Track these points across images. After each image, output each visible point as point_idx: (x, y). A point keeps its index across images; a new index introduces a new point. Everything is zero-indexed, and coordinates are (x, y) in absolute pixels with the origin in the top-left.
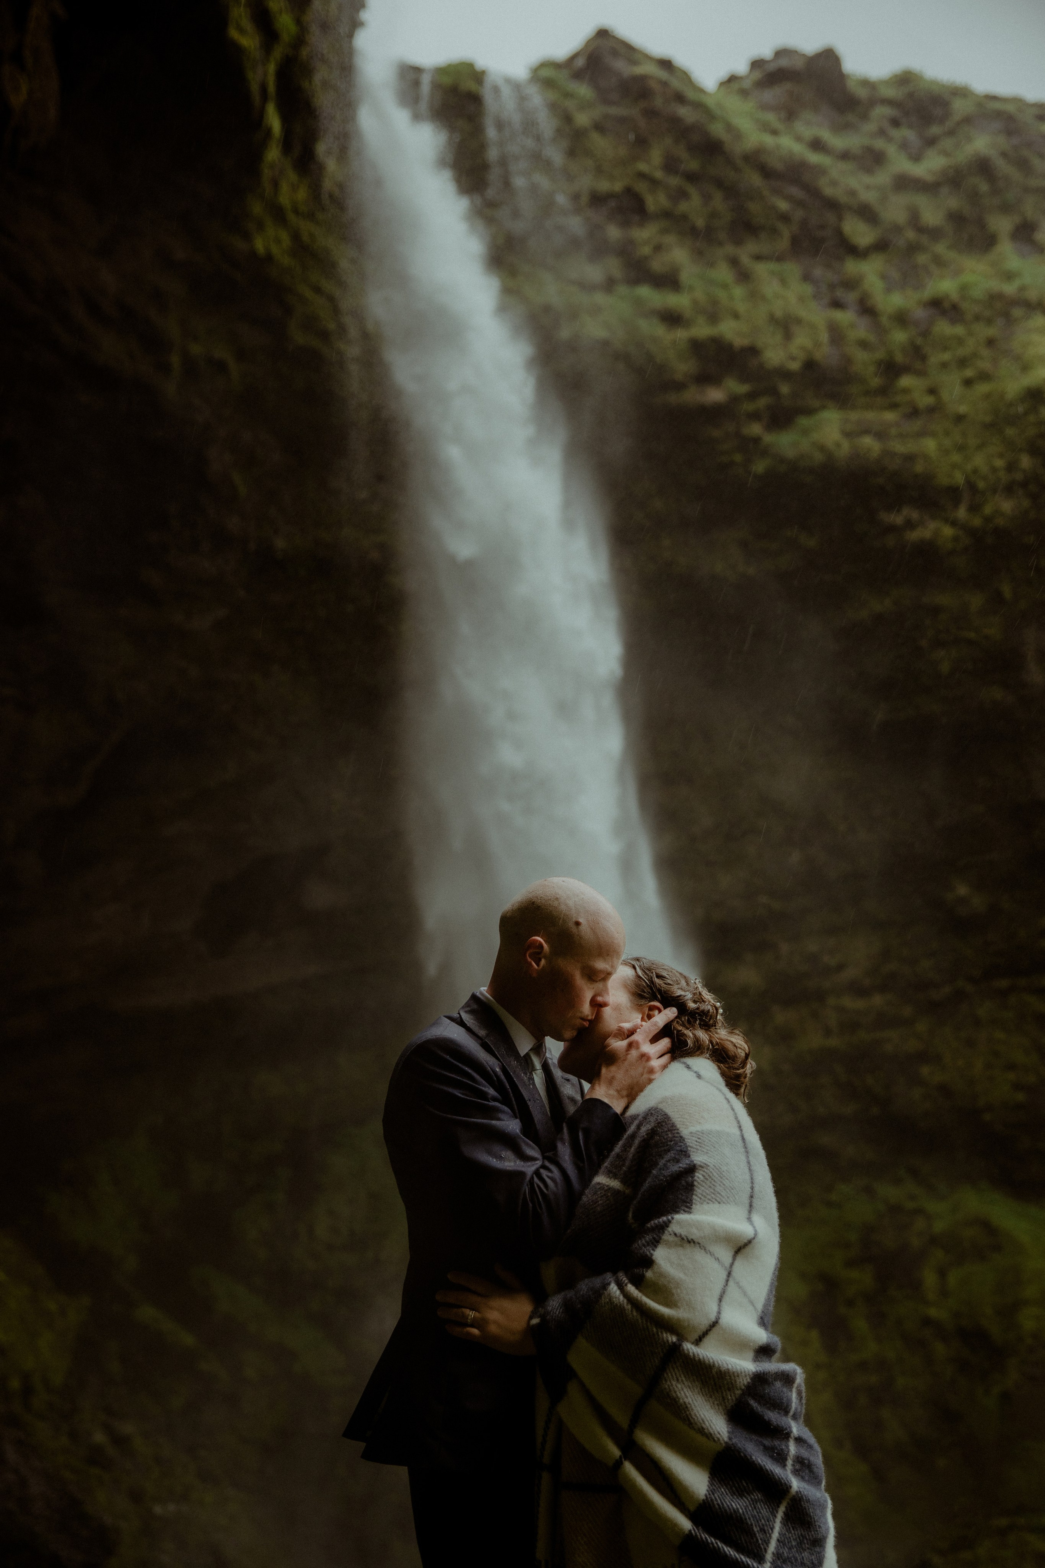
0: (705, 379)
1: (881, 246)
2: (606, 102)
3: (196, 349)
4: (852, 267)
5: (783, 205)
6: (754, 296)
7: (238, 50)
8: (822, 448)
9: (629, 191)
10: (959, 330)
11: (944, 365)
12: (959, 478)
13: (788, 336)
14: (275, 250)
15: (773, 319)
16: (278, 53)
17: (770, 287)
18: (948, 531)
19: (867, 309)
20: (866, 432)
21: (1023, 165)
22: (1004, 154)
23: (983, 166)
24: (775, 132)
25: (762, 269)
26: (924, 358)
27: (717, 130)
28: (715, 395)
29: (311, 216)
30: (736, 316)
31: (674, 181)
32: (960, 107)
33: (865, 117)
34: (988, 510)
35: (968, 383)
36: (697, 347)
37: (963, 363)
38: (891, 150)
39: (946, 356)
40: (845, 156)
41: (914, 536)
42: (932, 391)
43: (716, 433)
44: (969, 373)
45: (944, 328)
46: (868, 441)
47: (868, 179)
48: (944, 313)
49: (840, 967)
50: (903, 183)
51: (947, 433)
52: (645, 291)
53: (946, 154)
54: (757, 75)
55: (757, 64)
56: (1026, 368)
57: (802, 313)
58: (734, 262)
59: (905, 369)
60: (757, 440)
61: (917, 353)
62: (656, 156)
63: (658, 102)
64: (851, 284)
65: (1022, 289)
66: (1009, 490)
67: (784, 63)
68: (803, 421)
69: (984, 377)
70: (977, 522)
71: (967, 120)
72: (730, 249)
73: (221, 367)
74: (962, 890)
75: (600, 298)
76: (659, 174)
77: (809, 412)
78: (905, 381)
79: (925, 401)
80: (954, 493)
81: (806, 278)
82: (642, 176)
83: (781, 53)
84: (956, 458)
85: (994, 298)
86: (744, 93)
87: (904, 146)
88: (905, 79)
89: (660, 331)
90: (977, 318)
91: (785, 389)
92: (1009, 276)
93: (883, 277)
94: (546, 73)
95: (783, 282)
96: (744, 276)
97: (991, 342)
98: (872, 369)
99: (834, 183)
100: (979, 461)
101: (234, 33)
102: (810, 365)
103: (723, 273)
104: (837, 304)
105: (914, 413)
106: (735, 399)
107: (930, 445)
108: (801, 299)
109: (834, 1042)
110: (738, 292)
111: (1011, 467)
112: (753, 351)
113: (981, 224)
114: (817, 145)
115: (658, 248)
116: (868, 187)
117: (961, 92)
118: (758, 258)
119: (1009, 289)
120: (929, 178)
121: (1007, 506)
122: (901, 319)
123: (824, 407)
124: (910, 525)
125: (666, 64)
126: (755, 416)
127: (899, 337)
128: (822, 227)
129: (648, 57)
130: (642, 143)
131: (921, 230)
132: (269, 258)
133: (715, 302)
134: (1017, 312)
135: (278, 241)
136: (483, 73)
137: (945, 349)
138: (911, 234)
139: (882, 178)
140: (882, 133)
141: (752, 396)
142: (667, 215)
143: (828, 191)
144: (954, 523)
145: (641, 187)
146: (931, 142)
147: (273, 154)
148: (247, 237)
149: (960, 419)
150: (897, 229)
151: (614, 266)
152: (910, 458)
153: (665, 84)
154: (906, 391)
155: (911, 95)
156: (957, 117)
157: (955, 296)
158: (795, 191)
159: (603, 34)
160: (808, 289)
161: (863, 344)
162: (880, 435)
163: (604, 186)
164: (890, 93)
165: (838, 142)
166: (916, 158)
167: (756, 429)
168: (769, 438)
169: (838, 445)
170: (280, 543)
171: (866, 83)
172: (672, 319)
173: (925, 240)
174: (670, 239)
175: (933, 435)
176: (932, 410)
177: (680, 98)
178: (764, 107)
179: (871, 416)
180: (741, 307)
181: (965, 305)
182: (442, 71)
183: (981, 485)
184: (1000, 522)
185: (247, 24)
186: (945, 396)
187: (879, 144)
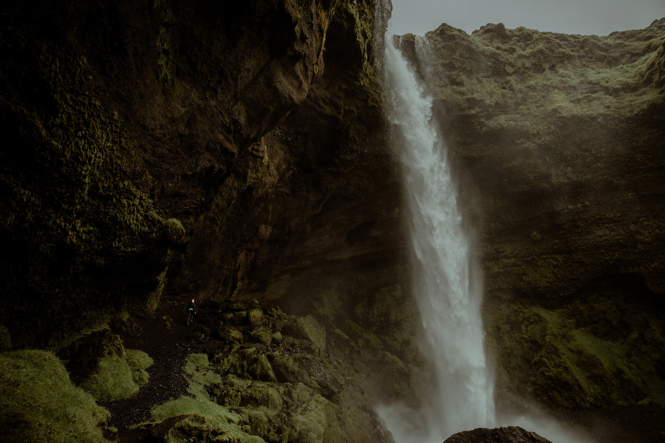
0: (470, 108)
1: (515, 72)
2: (444, 41)
3: (347, 108)
4: (508, 78)
5: (490, 64)
6: (483, 87)
7: (359, 42)
8: (500, 125)
9: (451, 62)
10: (535, 94)
11: (531, 102)
12: (535, 132)
13: (491, 96)
14: (365, 84)
15: (487, 93)
16: (367, 41)
17: (487, 84)
18: (533, 145)
19: (511, 89)
20: (511, 120)
21: (553, 51)
22: (547, 48)
23: (541, 51)
24: (487, 46)
25: (484, 80)
26: (526, 101)
27: (473, 46)
28: (473, 112)
29: (374, 75)
30: (478, 92)
31: (461, 59)
32: (535, 36)
33: (510, 40)
34: (543, 139)
35: (538, 107)
36: (468, 100)
37: (536, 102)
38: (517, 48)
39: (532, 100)
40: (505, 50)
41: (524, 146)
42: (528, 109)
43: (473, 121)
44: (538, 104)
45: (532, 93)
46: (512, 122)
47: (511, 56)
48: (531, 89)
49: (503, 252)
50: (520, 56)
51: (532, 120)
52: (455, 87)
53: (532, 49)
54: (482, 31)
55: (482, 28)
56: (552, 103)
57: (495, 91)
58: (477, 78)
59: (522, 104)
60: (483, 122)
61: (524, 99)
62: (458, 54)
63: (458, 40)
64: (507, 83)
65: (552, 83)
66: (548, 134)
67: (489, 27)
68: (495, 118)
69: (542, 106)
70: (540, 142)
71: (537, 40)
72: (476, 75)
73: (353, 111)
74: (535, 233)
75: (443, 89)
76: (458, 58)
77: (497, 115)
78: (521, 107)
79: (526, 112)
80: (534, 135)
81: (496, 82)
82: (454, 58)
83: (488, 25)
84: (535, 126)
85: (544, 85)
86: (479, 35)
87: (521, 47)
88: (521, 29)
89: (459, 97)
90: (540, 91)
91: (490, 110)
92: (549, 79)
93: (516, 81)
94: (429, 35)
95: (490, 83)
96: (480, 82)
97: (543, 97)
98: (513, 104)
99: (503, 57)
100: (540, 127)
101: (358, 39)
102: (497, 104)
103: (475, 81)
104: (504, 88)
105: (524, 115)
106: (478, 112)
107: (528, 123)
108: (495, 87)
109: (501, 270)
110: (478, 86)
111: (549, 129)
112: (482, 100)
113: (541, 66)
114: (498, 48)
115: (458, 76)
116: (512, 58)
117: (535, 32)
118: (484, 77)
119: (548, 83)
120: (528, 55)
121: (548, 138)
122: (520, 91)
123: (501, 114)
124: (522, 143)
125: (460, 31)
126: (483, 116)
127: (520, 96)
128: (500, 68)
129: (455, 29)
130: (453, 50)
131: (525, 68)
132: (364, 85)
133: (473, 89)
134: (551, 89)
135: (366, 81)
136: (415, 36)
137: (532, 99)
138: (523, 69)
139: (515, 55)
140: (515, 44)
141: (482, 112)
142: (460, 68)
143: (501, 60)
144: (533, 143)
145: (454, 62)
146: (527, 46)
147: (366, 63)
148: (359, 82)
149: (536, 116)
150: (519, 68)
151: (447, 81)
152: (523, 126)
153: (460, 36)
154: (521, 109)
155: (522, 34)
156: (534, 39)
157: (534, 85)
158: (493, 60)
159: (444, 25)
160: (497, 84)
161: (511, 98)
162: (515, 121)
163: (445, 62)
164: (517, 33)
165: (503, 47)
166: (524, 50)
167: (483, 120)
168: (486, 122)
169: (504, 124)
170: (366, 151)
171: (511, 31)
172: (462, 94)
173: (526, 70)
174: (461, 73)
175: (528, 120)
176: (528, 114)
177: (463, 39)
178: (484, 39)
179: (513, 116)
180: (479, 90)
181: (537, 87)
182: (404, 36)
183: (541, 133)
184: (546, 142)
185: (361, 36)
186: (532, 111)
187: (514, 47)
